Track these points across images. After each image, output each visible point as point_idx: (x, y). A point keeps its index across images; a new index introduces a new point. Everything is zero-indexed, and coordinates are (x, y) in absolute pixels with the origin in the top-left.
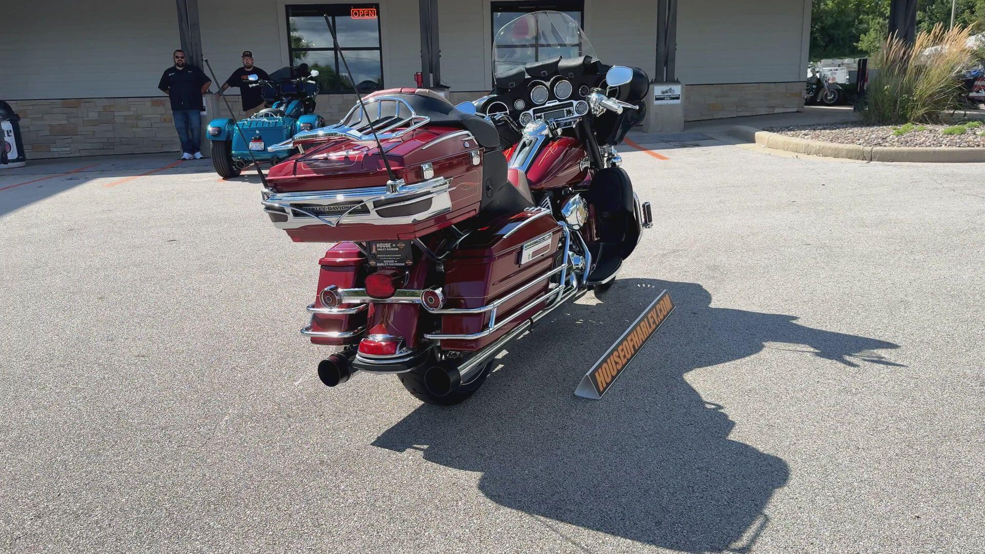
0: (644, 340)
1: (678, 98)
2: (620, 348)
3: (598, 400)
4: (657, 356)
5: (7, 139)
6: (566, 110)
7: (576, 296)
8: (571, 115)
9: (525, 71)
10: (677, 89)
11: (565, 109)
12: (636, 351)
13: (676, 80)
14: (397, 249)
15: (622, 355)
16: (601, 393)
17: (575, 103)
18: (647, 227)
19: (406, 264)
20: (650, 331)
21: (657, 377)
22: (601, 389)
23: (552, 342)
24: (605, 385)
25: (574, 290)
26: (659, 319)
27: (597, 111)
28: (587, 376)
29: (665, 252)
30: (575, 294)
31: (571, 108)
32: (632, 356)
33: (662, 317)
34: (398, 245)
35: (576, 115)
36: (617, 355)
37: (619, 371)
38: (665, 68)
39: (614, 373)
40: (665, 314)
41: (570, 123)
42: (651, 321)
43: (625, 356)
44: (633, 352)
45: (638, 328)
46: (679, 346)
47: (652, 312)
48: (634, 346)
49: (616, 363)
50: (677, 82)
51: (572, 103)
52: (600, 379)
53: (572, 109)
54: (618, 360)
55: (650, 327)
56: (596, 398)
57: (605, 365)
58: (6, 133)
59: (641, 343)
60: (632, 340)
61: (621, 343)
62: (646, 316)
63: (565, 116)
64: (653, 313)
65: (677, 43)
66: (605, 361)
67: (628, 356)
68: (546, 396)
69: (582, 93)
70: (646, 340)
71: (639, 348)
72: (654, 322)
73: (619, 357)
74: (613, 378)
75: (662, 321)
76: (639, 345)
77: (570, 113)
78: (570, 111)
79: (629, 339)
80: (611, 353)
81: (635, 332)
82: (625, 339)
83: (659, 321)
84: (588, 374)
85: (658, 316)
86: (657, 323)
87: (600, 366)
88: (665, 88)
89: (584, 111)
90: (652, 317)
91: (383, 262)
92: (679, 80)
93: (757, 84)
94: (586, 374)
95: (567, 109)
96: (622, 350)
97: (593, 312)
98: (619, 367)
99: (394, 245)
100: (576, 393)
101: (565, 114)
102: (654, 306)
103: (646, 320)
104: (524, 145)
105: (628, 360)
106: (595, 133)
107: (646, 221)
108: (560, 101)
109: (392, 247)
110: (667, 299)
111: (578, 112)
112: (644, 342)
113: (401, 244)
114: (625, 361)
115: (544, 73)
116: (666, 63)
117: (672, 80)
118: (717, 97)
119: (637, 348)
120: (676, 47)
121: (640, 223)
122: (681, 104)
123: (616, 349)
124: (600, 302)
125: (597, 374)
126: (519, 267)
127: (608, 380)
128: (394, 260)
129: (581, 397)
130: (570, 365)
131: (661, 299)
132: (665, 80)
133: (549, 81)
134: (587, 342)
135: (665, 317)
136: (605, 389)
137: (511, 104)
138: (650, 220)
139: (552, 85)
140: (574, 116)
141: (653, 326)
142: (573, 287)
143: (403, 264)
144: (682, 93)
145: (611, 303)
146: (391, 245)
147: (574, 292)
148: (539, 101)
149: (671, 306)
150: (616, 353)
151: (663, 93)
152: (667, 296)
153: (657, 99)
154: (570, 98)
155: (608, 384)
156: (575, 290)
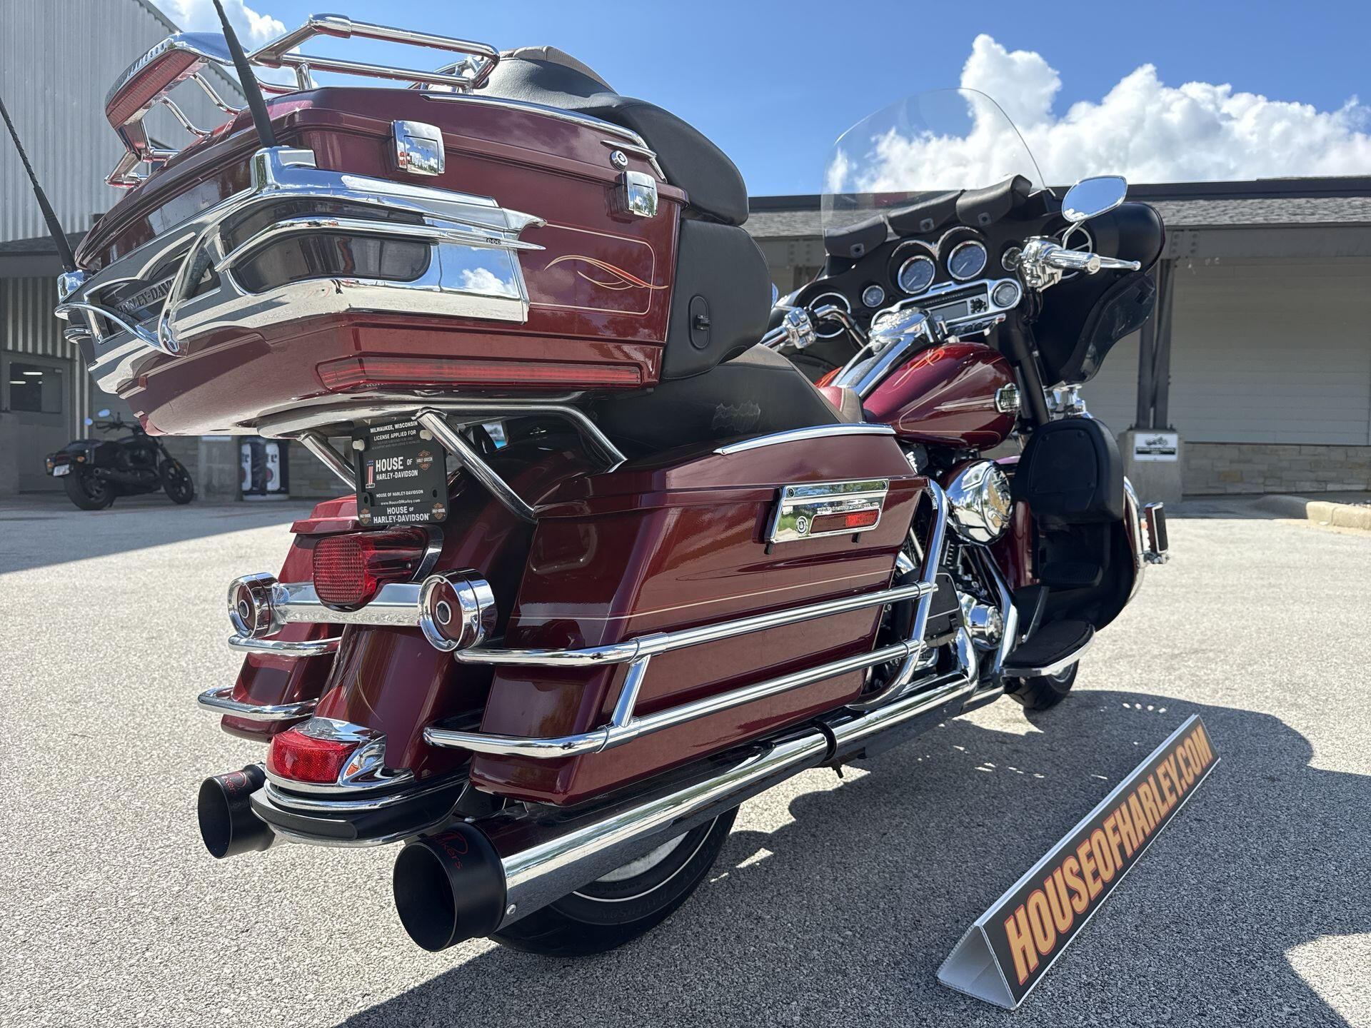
0: (1147, 831)
1: (1172, 453)
2: (1083, 851)
3: (1009, 1011)
4: (1189, 884)
5: (270, 465)
6: (972, 301)
7: (974, 699)
8: (983, 309)
9: (887, 223)
10: (1172, 440)
11: (968, 300)
12: (1127, 862)
13: (1169, 426)
14: (416, 473)
15: (1088, 868)
16: (1019, 991)
17: (992, 285)
18: (1156, 560)
19: (432, 516)
20: (1164, 809)
21: (1196, 951)
22: (1022, 974)
23: (905, 810)
24: (1033, 962)
25: (966, 683)
26: (1183, 782)
27: (1039, 277)
28: (977, 928)
29: (1177, 652)
30: (969, 695)
31: (981, 297)
32: (1118, 874)
33: (1190, 780)
34: (419, 461)
35: (992, 308)
36: (1076, 868)
37: (1078, 919)
38: (1152, 410)
39: (1064, 925)
40: (1198, 771)
41: (980, 327)
42: (1166, 784)
43: (1096, 874)
44: (1119, 863)
45: (1133, 800)
46: (1247, 860)
47: (1166, 763)
48: (1121, 847)
49: (1072, 893)
50: (1172, 430)
51: (985, 285)
52: (1017, 944)
53: (986, 298)
54: (1076, 883)
55: (1164, 799)
56: (1004, 1004)
57: (1037, 897)
58: (270, 458)
59: (1141, 838)
60: (1116, 829)
61: (1086, 835)
62: (1151, 770)
63: (969, 312)
64: (1168, 766)
65: (1171, 373)
66: (1037, 884)
67: (1107, 875)
68: (851, 972)
69: (1006, 262)
70: (1154, 832)
71: (1136, 853)
72: (1173, 789)
73: (1080, 875)
74: (1061, 938)
75: (1191, 787)
76: (1136, 845)
77: (980, 307)
78: (980, 301)
79: (1109, 825)
80: (1057, 862)
81: (1124, 808)
82: (1098, 824)
83: (1185, 787)
84: (981, 922)
85: (1181, 776)
86: (1180, 792)
87: (1021, 899)
88: (1152, 437)
89: (1010, 302)
90: (1166, 775)
91: (386, 514)
92: (1174, 427)
93: (1297, 447)
94: (976, 923)
95: (975, 298)
96: (1090, 855)
97: (1017, 751)
98: (1080, 906)
99: (409, 462)
100: (943, 975)
101: (970, 310)
102: (1171, 749)
103: (1151, 780)
104: (869, 354)
105: (1107, 886)
106: (1036, 353)
107: (1153, 546)
108: (958, 282)
109: (406, 468)
110: (1200, 738)
111: (996, 302)
112: (1148, 839)
113: (424, 457)
114: (1096, 887)
115: (928, 225)
116: (1154, 403)
117: (1161, 426)
118: (1231, 462)
119: (1129, 852)
120: (1170, 380)
121: (1139, 551)
122: (1177, 462)
123: (1071, 850)
124: (1035, 729)
125: (1010, 925)
126: (766, 552)
127: (1045, 947)
128: (408, 505)
129: (956, 993)
130: (939, 880)
131: (1186, 734)
132: (1151, 426)
133: (936, 242)
134: (995, 820)
135: (1197, 779)
136: (1033, 976)
137: (856, 296)
138: (1164, 545)
139: (945, 251)
140: (988, 312)
141: (1172, 799)
142: (967, 674)
143: (426, 517)
144: (1179, 444)
145: (1059, 736)
146: (404, 462)
147: (967, 689)
148: (915, 288)
149: (1211, 756)
150: (1070, 863)
151: (1149, 444)
152: (1200, 730)
153: (1139, 453)
154: (981, 276)
155: (1044, 960)
156: (972, 681)
